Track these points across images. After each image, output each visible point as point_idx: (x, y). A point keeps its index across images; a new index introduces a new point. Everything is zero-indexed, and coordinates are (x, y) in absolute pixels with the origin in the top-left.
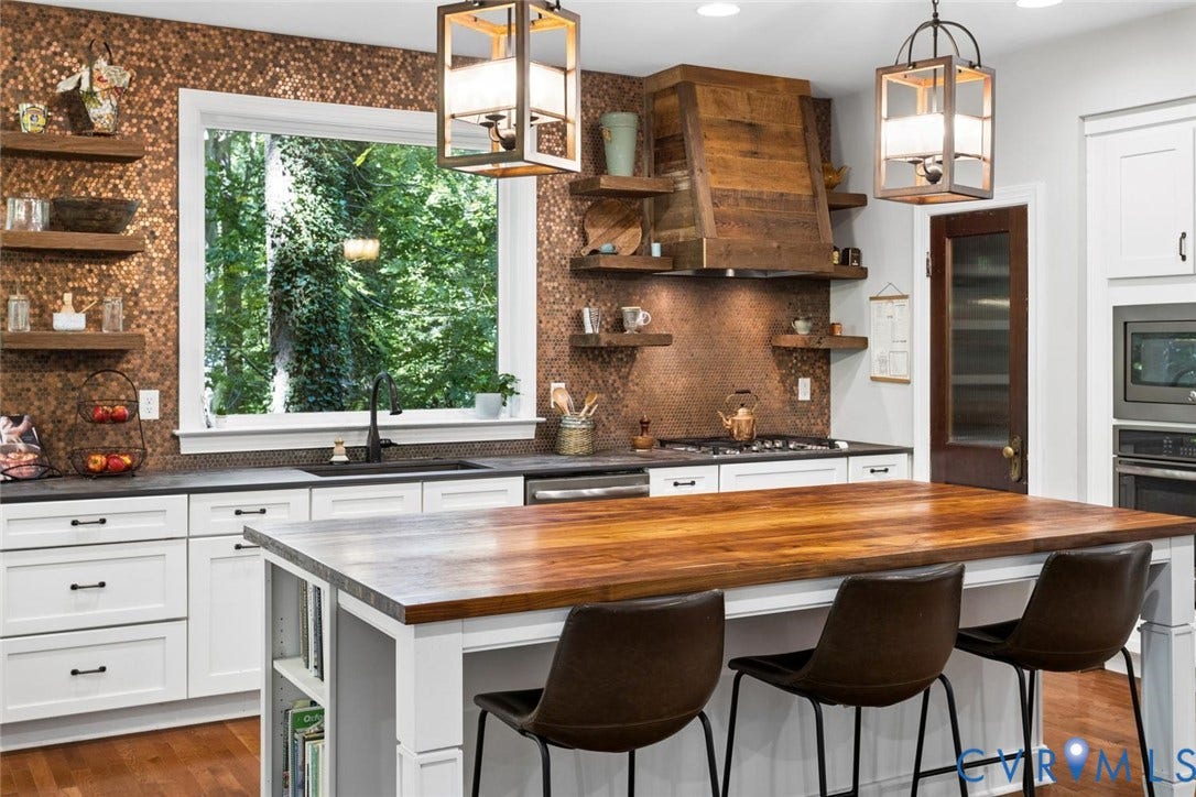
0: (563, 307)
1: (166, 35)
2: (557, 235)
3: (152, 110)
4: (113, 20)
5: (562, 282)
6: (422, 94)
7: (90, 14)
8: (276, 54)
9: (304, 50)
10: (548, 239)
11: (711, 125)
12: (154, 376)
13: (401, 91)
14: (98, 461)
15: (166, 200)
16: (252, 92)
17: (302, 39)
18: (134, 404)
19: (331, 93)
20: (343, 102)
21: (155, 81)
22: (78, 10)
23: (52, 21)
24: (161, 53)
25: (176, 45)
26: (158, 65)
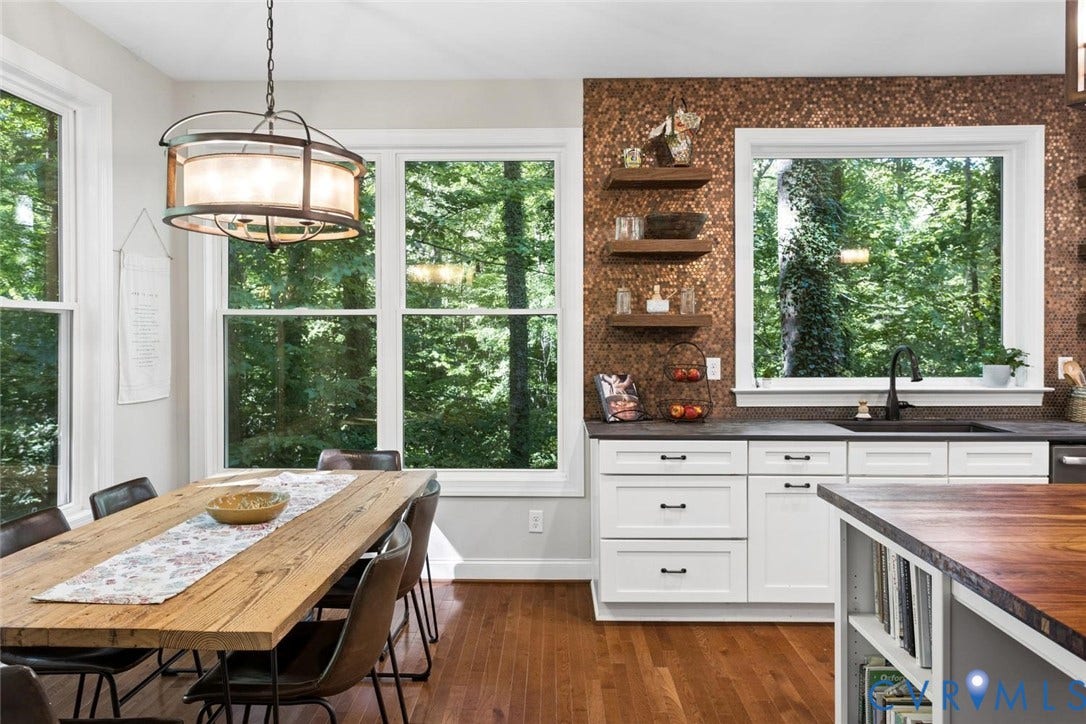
0: (1071, 289)
1: (725, 90)
2: (1065, 225)
3: (715, 147)
4: (687, 83)
5: (1069, 268)
6: (934, 112)
7: (671, 81)
8: (810, 94)
9: (833, 88)
10: (1055, 229)
12: (717, 347)
13: (915, 112)
14: (677, 410)
15: (725, 214)
16: (791, 125)
17: (831, 79)
18: (703, 368)
19: (855, 120)
20: (865, 126)
21: (718, 125)
22: (663, 79)
23: (645, 90)
24: (722, 103)
25: (733, 96)
26: (720, 113)
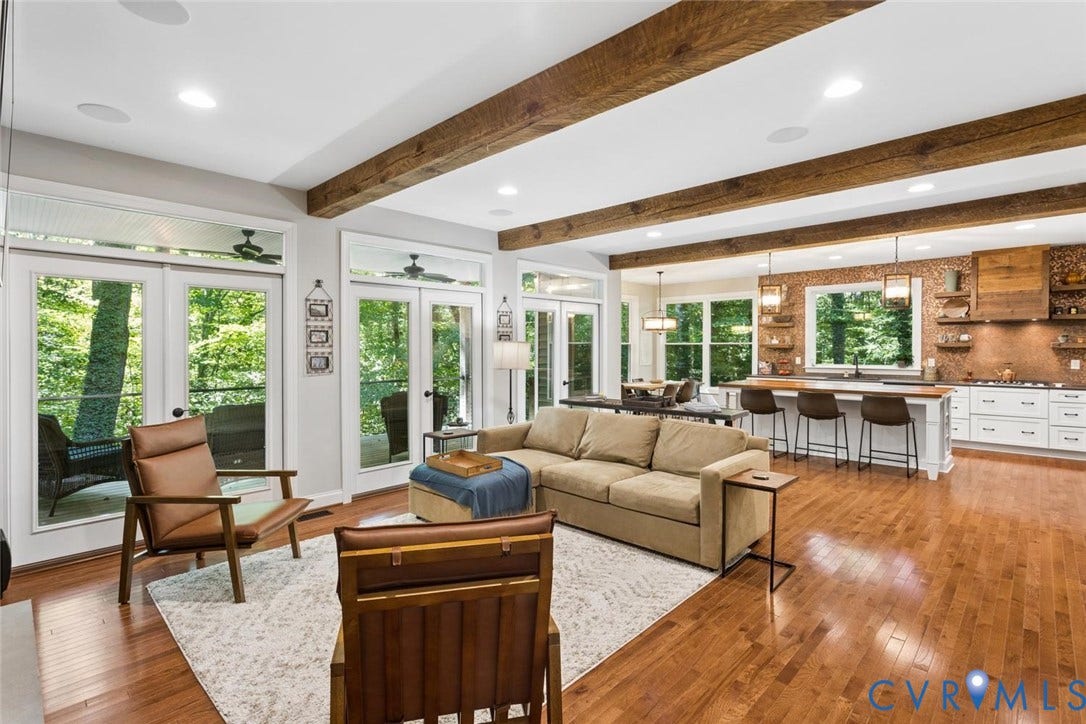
0: (934, 335)
1: (803, 275)
2: (931, 312)
3: (802, 292)
5: (934, 327)
8: (831, 274)
9: (840, 272)
10: (927, 314)
11: (984, 270)
12: (800, 354)
14: (781, 372)
15: (802, 313)
16: (824, 284)
17: (839, 269)
18: (795, 361)
21: (800, 286)
23: (777, 277)
24: (802, 279)
25: (805, 277)
26: (802, 283)
